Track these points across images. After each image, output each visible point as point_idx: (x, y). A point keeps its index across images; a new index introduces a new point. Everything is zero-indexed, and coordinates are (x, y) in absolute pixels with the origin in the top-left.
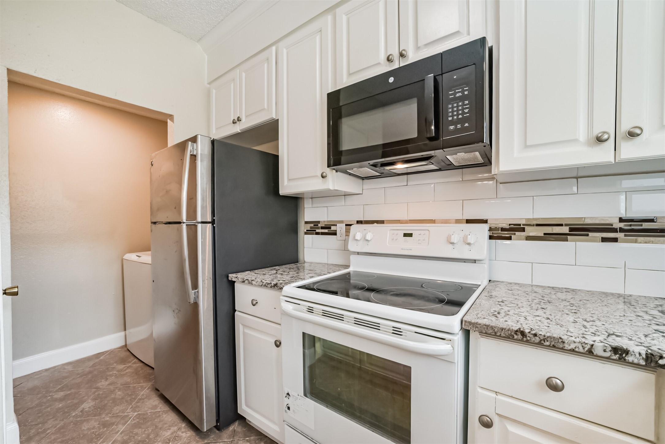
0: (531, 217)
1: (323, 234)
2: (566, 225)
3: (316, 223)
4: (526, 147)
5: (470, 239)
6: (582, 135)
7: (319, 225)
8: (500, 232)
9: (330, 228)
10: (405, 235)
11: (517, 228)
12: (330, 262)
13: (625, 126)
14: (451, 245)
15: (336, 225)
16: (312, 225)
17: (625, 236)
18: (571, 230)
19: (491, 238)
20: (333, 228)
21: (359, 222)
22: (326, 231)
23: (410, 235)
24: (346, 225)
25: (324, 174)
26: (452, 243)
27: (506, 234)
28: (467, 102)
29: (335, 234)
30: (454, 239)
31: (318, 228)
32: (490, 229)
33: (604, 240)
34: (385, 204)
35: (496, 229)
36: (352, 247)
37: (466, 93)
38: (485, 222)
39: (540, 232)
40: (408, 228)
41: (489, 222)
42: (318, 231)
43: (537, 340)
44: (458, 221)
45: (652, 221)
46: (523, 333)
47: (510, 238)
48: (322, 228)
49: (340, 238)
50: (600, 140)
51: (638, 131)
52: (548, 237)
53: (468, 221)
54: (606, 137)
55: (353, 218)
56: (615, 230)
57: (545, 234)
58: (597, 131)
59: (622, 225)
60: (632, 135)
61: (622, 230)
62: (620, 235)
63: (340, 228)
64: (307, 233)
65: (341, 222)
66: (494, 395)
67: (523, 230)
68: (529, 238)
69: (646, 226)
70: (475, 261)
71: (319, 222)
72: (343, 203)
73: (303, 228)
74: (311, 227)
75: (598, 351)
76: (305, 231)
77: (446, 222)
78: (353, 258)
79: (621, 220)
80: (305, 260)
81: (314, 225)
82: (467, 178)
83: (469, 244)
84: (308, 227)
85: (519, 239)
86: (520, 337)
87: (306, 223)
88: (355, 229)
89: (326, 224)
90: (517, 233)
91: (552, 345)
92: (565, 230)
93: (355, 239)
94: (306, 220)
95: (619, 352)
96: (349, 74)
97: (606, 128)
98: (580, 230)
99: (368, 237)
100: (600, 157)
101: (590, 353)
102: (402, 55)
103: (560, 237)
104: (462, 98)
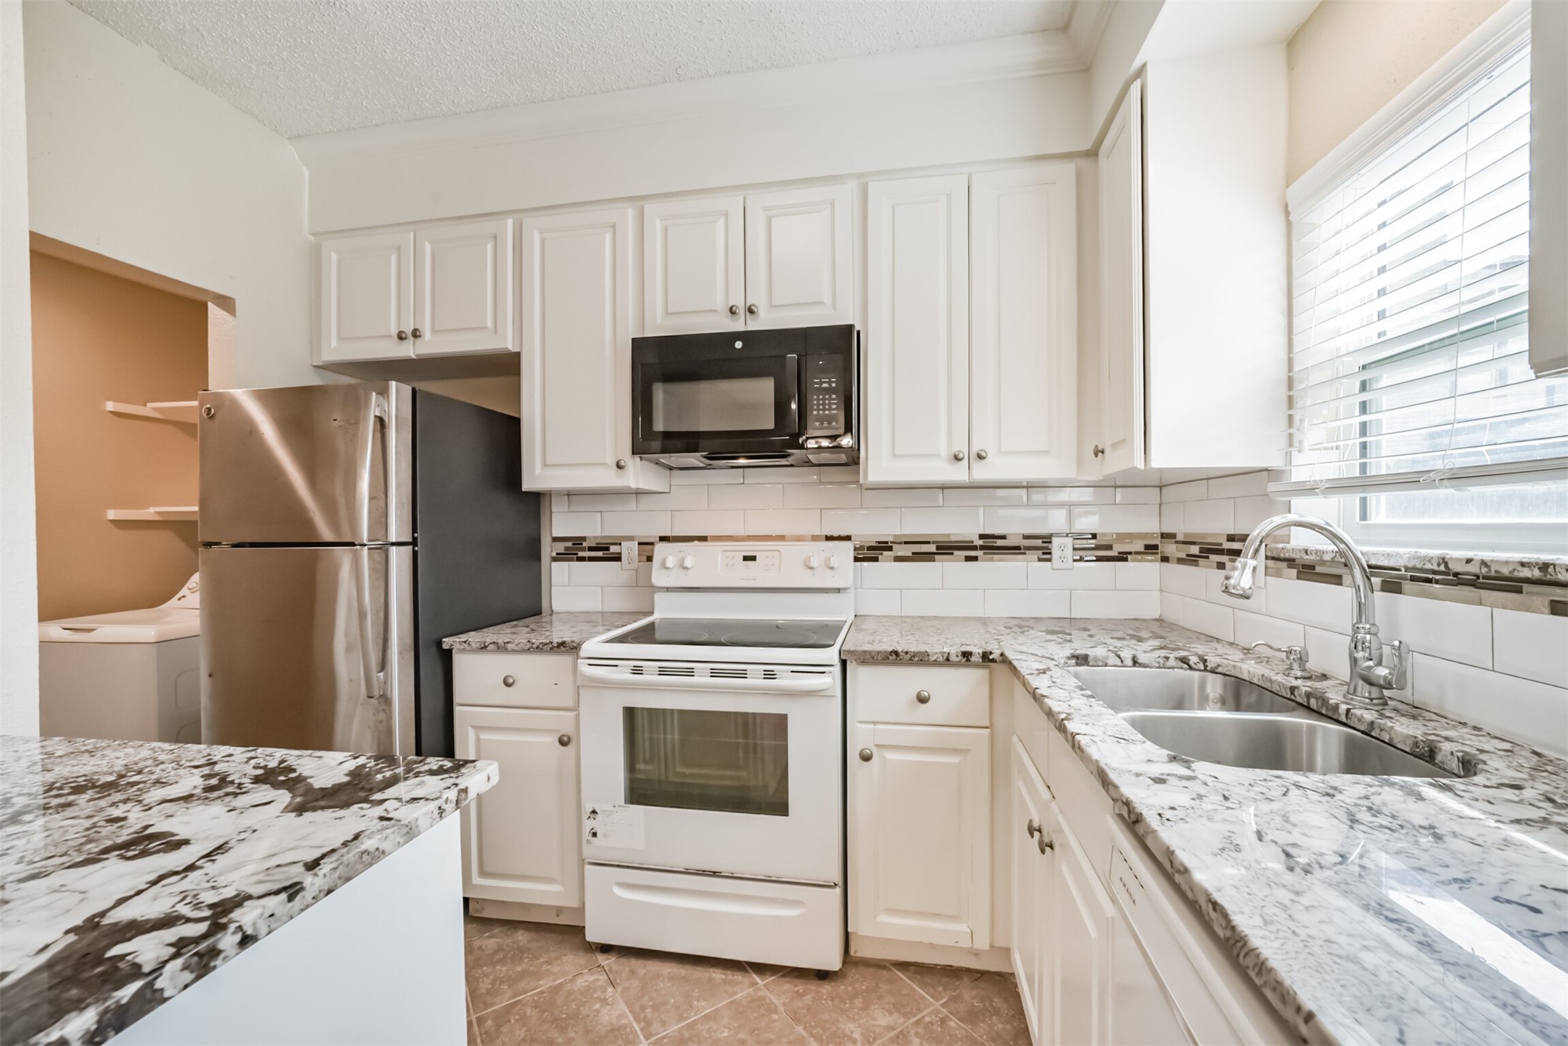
0: (899, 533)
1: (591, 559)
2: (934, 543)
3: (578, 541)
4: (895, 456)
5: (834, 563)
6: (944, 451)
7: (585, 544)
8: (866, 551)
9: (608, 549)
10: (746, 558)
11: (884, 547)
12: (606, 609)
13: (975, 450)
14: (809, 571)
15: (620, 544)
16: (569, 544)
17: (984, 554)
18: (939, 548)
19: (856, 559)
20: (613, 549)
21: (663, 539)
22: (600, 554)
23: (753, 558)
24: (639, 544)
25: (622, 463)
26: (812, 568)
27: (872, 554)
28: (834, 396)
29: (617, 558)
30: (814, 563)
31: (583, 550)
32: (856, 549)
33: (968, 559)
34: (708, 510)
35: (862, 548)
36: (659, 578)
37: (834, 385)
38: (848, 538)
39: (907, 551)
40: (750, 548)
41: (853, 538)
42: (581, 554)
43: (908, 656)
44: (815, 538)
45: (1003, 537)
46: (896, 653)
47: (876, 559)
48: (591, 549)
49: (630, 567)
50: (957, 458)
51: (984, 455)
52: (917, 557)
53: (829, 538)
54: (961, 456)
55: (652, 532)
56: (974, 548)
57: (913, 553)
58: (954, 450)
59: (981, 542)
60: (980, 457)
61: (982, 548)
62: (979, 553)
63: (629, 550)
64: (559, 558)
65: (631, 538)
66: (871, 726)
67: (890, 549)
68: (898, 559)
69: (1000, 543)
70: (838, 590)
71: (584, 539)
72: (634, 507)
73: (547, 550)
74: (566, 548)
75: (953, 658)
76: (554, 554)
77: (799, 539)
78: (658, 597)
79: (982, 537)
80: (553, 609)
81: (573, 544)
82: (826, 478)
83: (832, 568)
84: (560, 547)
85: (887, 560)
86: (894, 656)
87: (556, 539)
88: (660, 550)
89: (599, 541)
90: (885, 553)
91: (920, 660)
92: (932, 548)
93: (664, 566)
94: (555, 535)
95: (966, 655)
96: (667, 313)
97: (961, 446)
98: (946, 548)
99: (688, 563)
100: (959, 474)
101: (947, 661)
102: (751, 311)
103: (928, 557)
104: (830, 391)
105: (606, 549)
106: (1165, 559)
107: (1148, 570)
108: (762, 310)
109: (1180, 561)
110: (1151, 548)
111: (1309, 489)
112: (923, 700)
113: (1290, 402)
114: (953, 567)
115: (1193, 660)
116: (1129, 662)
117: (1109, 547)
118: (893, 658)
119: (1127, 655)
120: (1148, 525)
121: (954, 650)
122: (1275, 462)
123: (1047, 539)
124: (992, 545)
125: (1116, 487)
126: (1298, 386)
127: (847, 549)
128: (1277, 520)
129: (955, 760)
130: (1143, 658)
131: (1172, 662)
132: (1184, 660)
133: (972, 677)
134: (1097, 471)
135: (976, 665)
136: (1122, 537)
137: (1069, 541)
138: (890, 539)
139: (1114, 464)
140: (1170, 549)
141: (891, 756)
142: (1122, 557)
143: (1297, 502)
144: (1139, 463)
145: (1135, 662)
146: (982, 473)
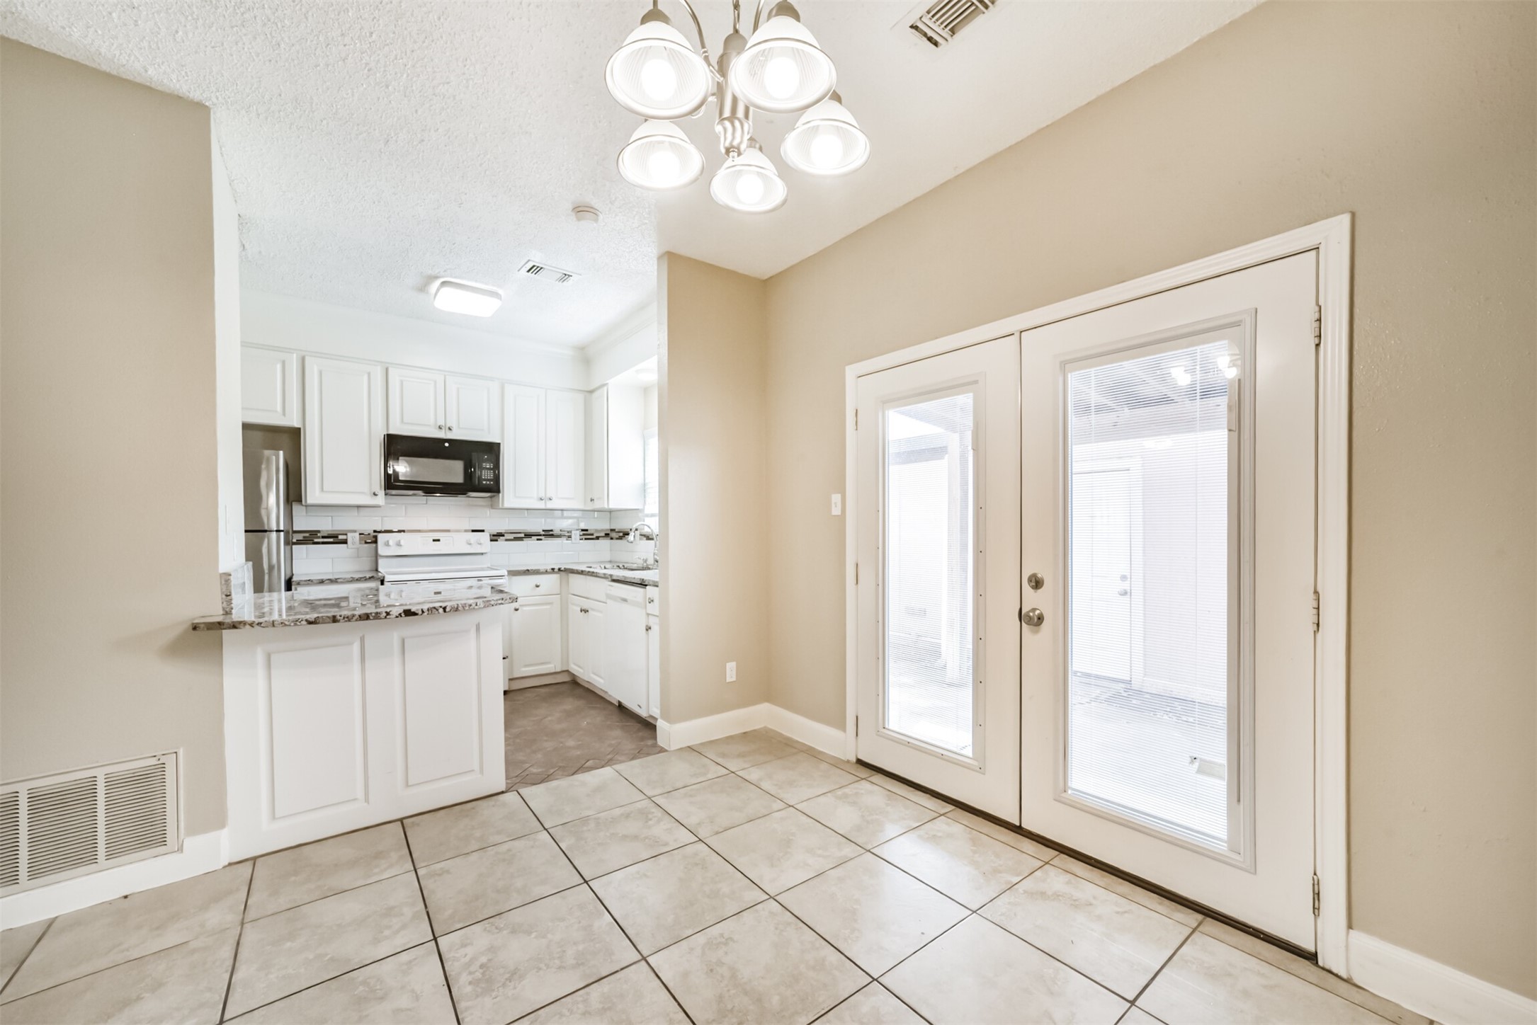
0: (507, 529)
1: (325, 543)
2: (523, 533)
3: (315, 533)
4: (515, 496)
5: (482, 542)
6: (535, 496)
7: (319, 535)
9: (337, 537)
10: (434, 540)
12: (336, 571)
13: (548, 496)
15: (346, 534)
16: (307, 535)
17: (545, 537)
18: (525, 535)
19: (491, 540)
20: (341, 537)
21: (376, 532)
22: (331, 540)
23: (439, 540)
24: (360, 534)
25: (376, 493)
26: (470, 544)
27: (495, 538)
28: (492, 471)
29: (345, 542)
30: (472, 542)
31: (319, 538)
33: (538, 540)
34: (407, 516)
35: (491, 535)
36: (385, 551)
37: (491, 467)
38: (482, 531)
39: (511, 537)
40: (437, 536)
41: (484, 531)
42: (316, 540)
43: (533, 571)
44: (466, 531)
45: (552, 530)
46: (528, 570)
47: (497, 540)
48: (323, 537)
49: (357, 546)
50: (541, 499)
51: (553, 498)
52: (516, 539)
53: (473, 531)
54: (543, 498)
55: (374, 528)
56: (540, 535)
58: (540, 496)
59: (543, 533)
60: (550, 499)
61: (544, 535)
62: (542, 537)
63: (353, 538)
64: (299, 543)
65: (355, 531)
67: (503, 536)
68: (507, 540)
69: (551, 533)
70: (482, 554)
71: (319, 531)
72: (354, 514)
74: (304, 537)
75: (548, 571)
76: (296, 541)
77: (458, 531)
78: (385, 561)
79: (543, 531)
81: (312, 535)
83: (479, 544)
84: (301, 537)
85: (502, 540)
87: (297, 532)
88: (380, 536)
89: (330, 533)
90: (501, 538)
91: (537, 572)
92: (522, 535)
93: (387, 544)
94: (294, 529)
95: (553, 569)
96: (402, 421)
97: (542, 495)
98: (528, 535)
99: (402, 543)
100: (541, 505)
101: (546, 572)
102: (450, 429)
103: (520, 539)
104: (490, 469)
105: (335, 536)
106: (612, 539)
107: (605, 543)
108: (454, 429)
109: (617, 539)
110: (607, 535)
111: (647, 516)
112: (537, 586)
113: (645, 490)
114: (532, 542)
115: (621, 566)
116: (603, 568)
117: (592, 535)
118: (527, 572)
119: (603, 566)
120: (605, 526)
121: (549, 568)
122: (640, 507)
123: (570, 532)
124: (549, 534)
125: (595, 511)
126: (646, 487)
127: (485, 537)
128: (639, 523)
129: (548, 607)
130: (607, 567)
131: (615, 567)
132: (618, 566)
133: (555, 577)
134: (590, 506)
135: (556, 573)
136: (597, 531)
137: (578, 532)
138: (503, 531)
139: (597, 505)
140: (614, 535)
141: (525, 608)
142: (598, 538)
143: (647, 519)
144: (606, 506)
145: (605, 568)
146: (550, 505)
